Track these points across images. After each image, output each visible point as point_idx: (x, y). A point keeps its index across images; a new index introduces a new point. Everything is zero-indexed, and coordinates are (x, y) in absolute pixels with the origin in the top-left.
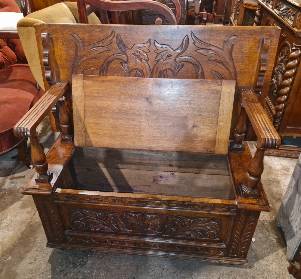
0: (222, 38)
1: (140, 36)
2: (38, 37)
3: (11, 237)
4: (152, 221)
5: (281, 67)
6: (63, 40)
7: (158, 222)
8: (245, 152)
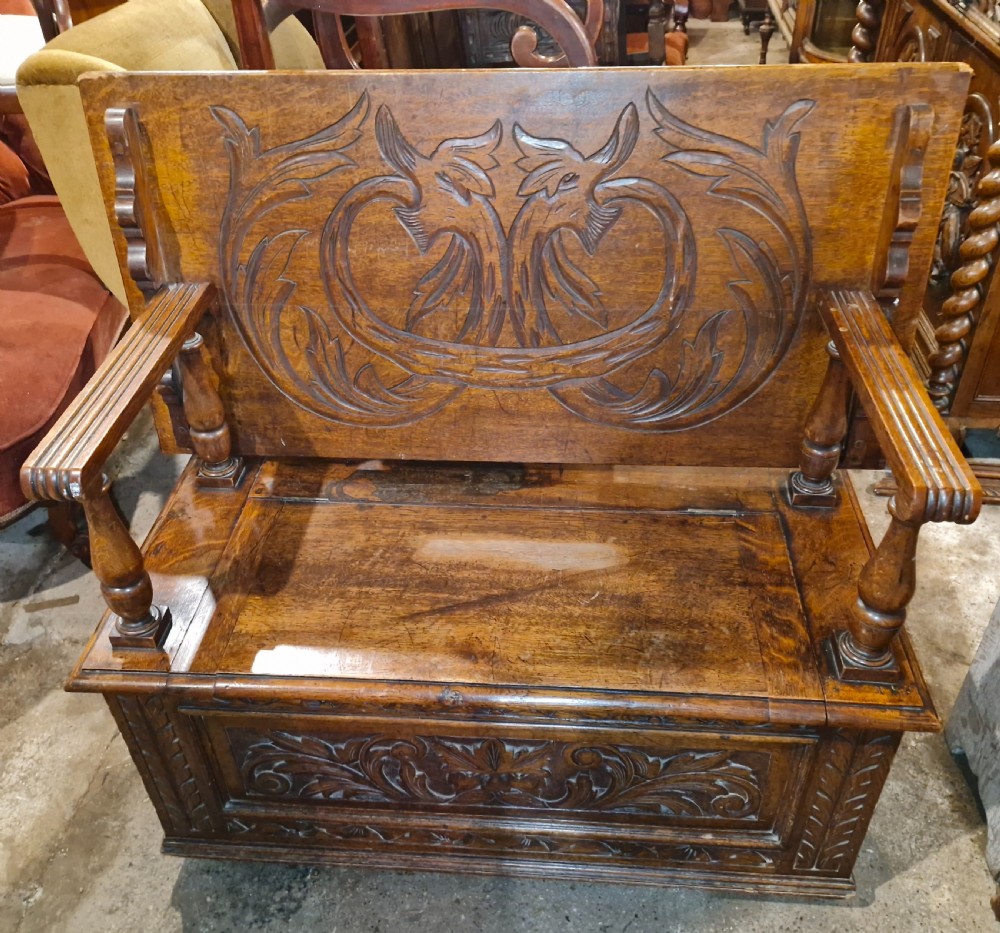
0: (758, 111)
1: (463, 111)
2: (94, 124)
3: (39, 818)
4: (525, 767)
5: (956, 185)
6: (185, 132)
7: (546, 768)
8: (843, 507)
